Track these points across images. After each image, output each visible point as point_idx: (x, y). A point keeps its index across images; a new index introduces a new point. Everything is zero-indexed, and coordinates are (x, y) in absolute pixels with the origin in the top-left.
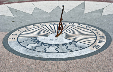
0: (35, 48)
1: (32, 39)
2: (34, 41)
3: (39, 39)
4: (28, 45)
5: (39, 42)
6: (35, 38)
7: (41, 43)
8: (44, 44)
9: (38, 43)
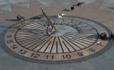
0: (80, 23)
1: (83, 32)
2: (81, 29)
3: (76, 31)
4: (86, 26)
5: (76, 29)
6: (80, 32)
7: (74, 27)
8: (72, 26)
9: (77, 27)
